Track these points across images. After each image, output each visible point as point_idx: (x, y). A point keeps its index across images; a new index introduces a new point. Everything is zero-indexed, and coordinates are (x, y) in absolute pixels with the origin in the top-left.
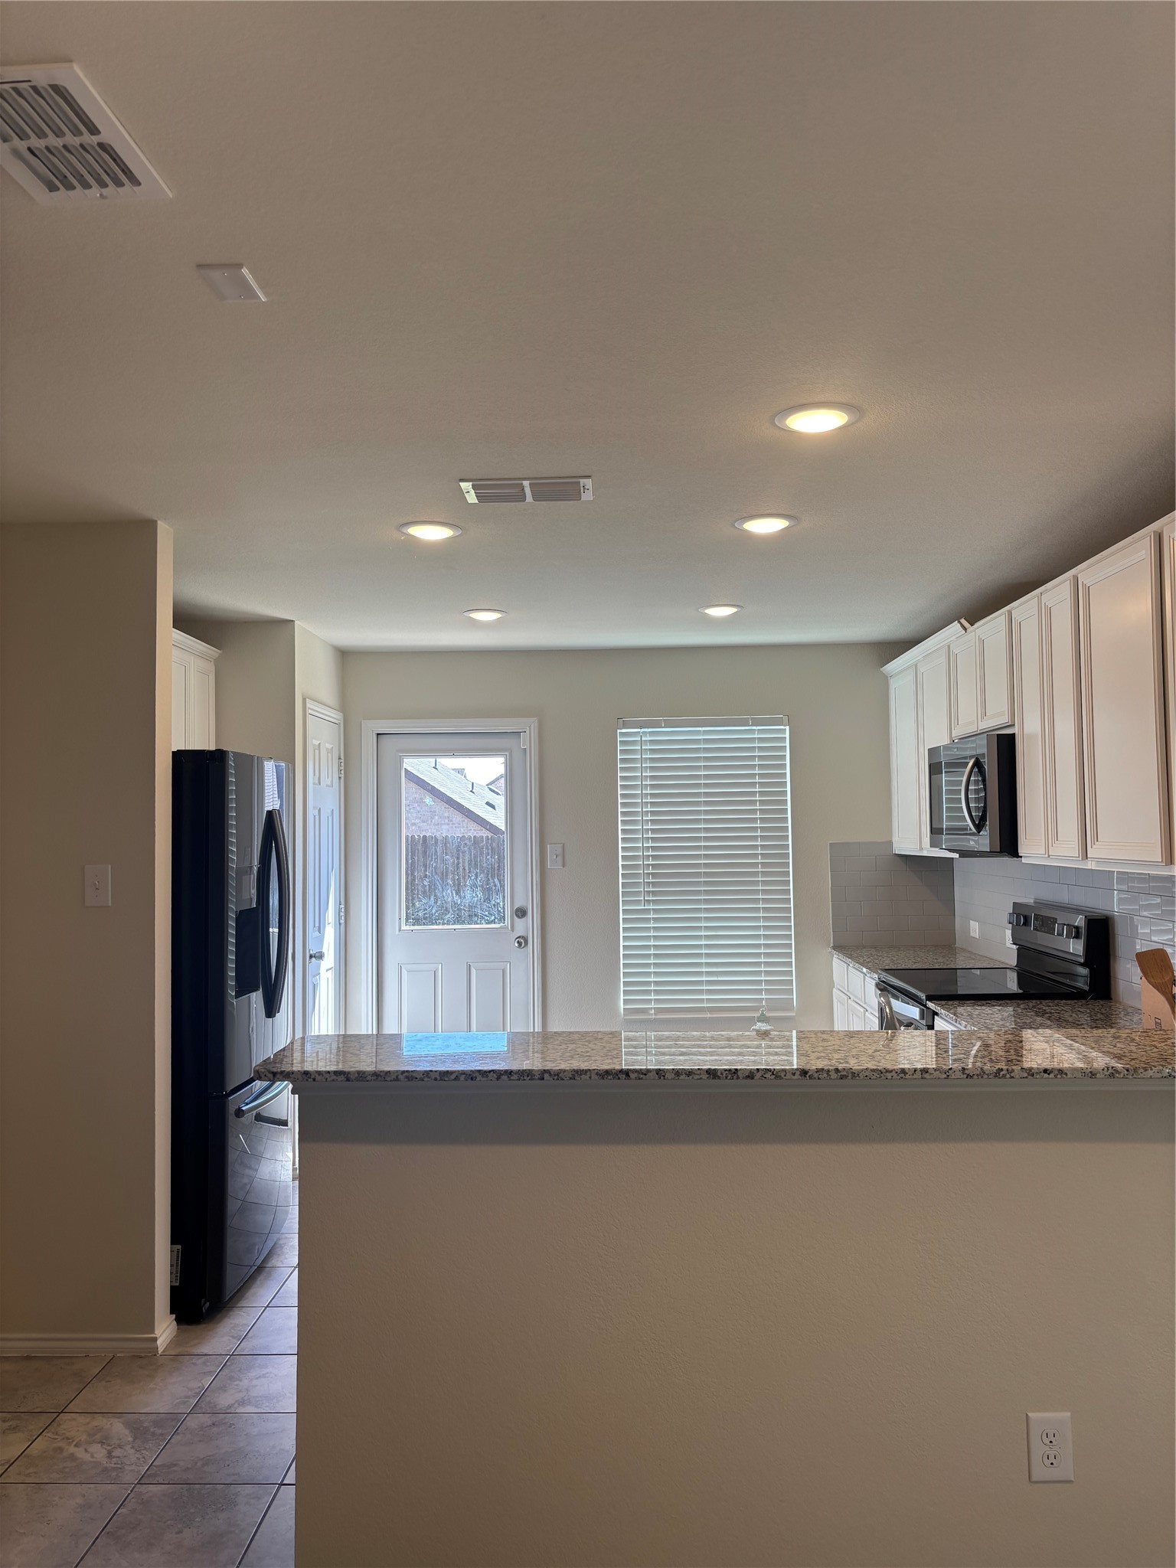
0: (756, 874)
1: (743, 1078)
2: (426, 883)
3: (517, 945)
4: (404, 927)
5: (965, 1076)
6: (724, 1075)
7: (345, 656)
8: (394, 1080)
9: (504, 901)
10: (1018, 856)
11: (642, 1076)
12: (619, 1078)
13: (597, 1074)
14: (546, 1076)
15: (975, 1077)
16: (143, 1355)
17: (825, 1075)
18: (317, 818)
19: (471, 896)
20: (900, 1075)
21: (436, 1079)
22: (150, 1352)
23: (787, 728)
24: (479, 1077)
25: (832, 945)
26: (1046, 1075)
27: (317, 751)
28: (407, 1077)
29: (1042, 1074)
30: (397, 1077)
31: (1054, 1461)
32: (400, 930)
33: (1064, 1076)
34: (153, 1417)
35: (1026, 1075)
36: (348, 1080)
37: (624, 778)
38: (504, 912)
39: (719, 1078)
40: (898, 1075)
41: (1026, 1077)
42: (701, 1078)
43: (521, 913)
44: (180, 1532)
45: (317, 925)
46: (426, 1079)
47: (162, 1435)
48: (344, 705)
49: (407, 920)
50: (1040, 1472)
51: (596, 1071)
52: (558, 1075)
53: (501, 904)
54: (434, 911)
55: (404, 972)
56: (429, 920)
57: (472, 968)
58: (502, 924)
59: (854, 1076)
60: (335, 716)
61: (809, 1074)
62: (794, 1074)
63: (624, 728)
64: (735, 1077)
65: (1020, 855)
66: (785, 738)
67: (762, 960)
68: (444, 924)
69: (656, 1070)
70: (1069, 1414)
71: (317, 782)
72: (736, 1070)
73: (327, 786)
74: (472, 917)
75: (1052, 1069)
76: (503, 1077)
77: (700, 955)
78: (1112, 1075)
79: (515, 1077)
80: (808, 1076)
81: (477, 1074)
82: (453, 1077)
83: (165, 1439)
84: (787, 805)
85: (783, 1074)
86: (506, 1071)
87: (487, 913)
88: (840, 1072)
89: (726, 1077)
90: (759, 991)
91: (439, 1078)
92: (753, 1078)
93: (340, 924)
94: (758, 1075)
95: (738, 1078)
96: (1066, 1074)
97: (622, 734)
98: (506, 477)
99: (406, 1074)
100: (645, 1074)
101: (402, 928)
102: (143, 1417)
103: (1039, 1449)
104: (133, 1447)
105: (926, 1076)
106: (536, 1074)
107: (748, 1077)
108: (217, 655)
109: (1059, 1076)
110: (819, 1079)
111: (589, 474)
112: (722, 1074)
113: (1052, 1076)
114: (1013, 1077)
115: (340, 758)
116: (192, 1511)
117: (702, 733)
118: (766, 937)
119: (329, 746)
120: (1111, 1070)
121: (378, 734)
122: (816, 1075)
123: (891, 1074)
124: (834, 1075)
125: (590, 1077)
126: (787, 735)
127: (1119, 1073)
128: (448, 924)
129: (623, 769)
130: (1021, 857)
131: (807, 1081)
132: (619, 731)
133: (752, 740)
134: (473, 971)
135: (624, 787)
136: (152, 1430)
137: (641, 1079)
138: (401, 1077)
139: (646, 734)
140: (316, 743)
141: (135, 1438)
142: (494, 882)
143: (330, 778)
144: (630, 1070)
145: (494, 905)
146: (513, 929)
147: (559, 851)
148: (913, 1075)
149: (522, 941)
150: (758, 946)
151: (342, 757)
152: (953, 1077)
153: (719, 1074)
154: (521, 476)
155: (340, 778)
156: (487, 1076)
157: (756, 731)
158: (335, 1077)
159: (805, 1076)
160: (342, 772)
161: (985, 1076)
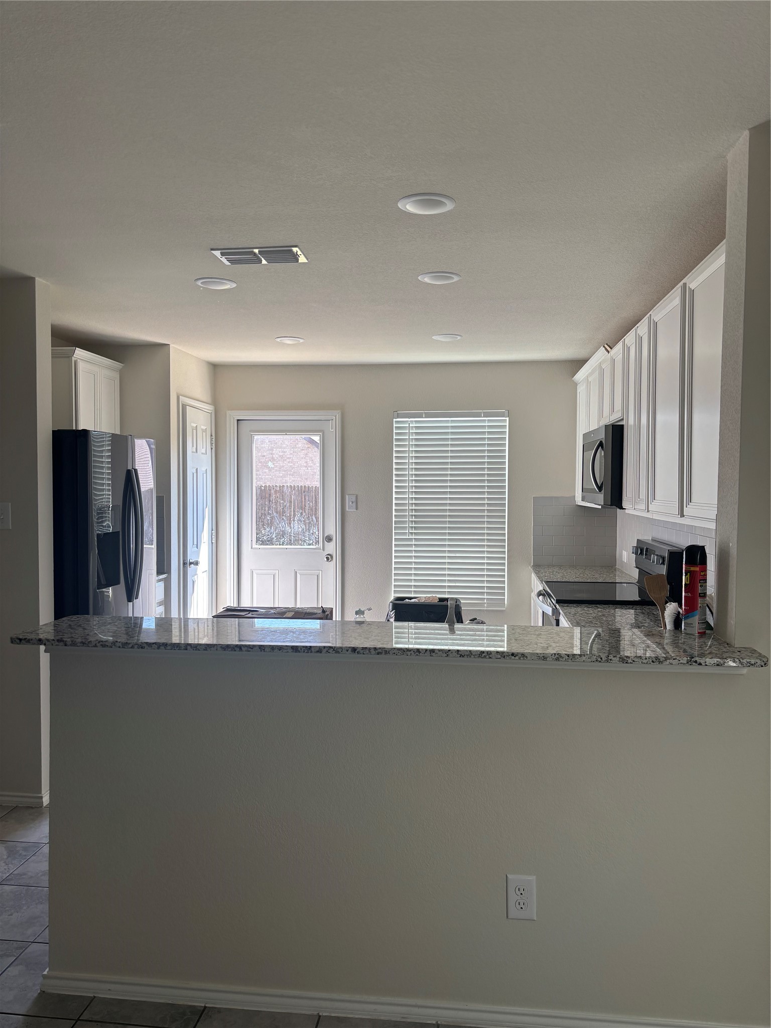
0: (483, 517)
1: (315, 652)
2: (269, 518)
3: (326, 559)
4: (255, 546)
5: (459, 655)
6: (303, 650)
7: (215, 368)
8: (94, 646)
9: (318, 531)
10: (621, 508)
11: (249, 650)
12: (235, 651)
13: (221, 647)
14: (189, 647)
15: (466, 656)
16: (33, 806)
17: (368, 652)
18: (195, 475)
19: (297, 527)
20: (416, 653)
21: (119, 647)
22: (38, 805)
23: (507, 419)
24: (146, 647)
25: (532, 564)
26: (513, 657)
27: (195, 431)
28: (102, 645)
29: (511, 656)
30: (96, 644)
31: (523, 906)
32: (252, 548)
33: (525, 658)
34: (23, 845)
35: (500, 657)
36: (66, 645)
37: (397, 452)
38: (319, 538)
39: (299, 652)
40: (415, 654)
41: (500, 658)
42: (288, 652)
43: (329, 539)
44: (11, 915)
45: (195, 543)
46: (113, 647)
47: (25, 855)
48: (215, 401)
49: (257, 542)
50: (514, 912)
51: (220, 645)
52: (196, 647)
53: (317, 533)
54: (274, 536)
55: (255, 575)
56: (270, 542)
57: (298, 574)
58: (317, 546)
59: (386, 653)
60: (210, 408)
61: (357, 651)
62: (347, 651)
63: (398, 417)
64: (309, 652)
65: (624, 507)
66: (506, 425)
67: (485, 573)
68: (280, 545)
69: (259, 646)
70: (535, 877)
71: (195, 451)
72: (311, 647)
73: (202, 454)
74: (297, 541)
75: (518, 653)
76: (161, 647)
77: (444, 569)
78: (557, 659)
79: (169, 647)
80: (356, 652)
81: (145, 645)
82: (130, 646)
83: (25, 859)
84: (505, 471)
85: (340, 651)
86: (163, 644)
87: (307, 538)
88: (377, 650)
89: (304, 652)
90: (482, 593)
91: (121, 646)
92: (321, 652)
93: (212, 543)
94: (326, 650)
95: (311, 652)
96: (527, 657)
97: (397, 422)
98: (240, 247)
99: (101, 643)
100: (252, 648)
101: (253, 547)
102: (19, 844)
103: (513, 897)
104: (5, 862)
105: (433, 654)
106: (183, 646)
107: (318, 652)
108: (121, 367)
109: (522, 658)
110: (363, 654)
111: (297, 245)
112: (301, 649)
113: (517, 658)
114: (491, 658)
115: (211, 436)
116: (23, 902)
117: (447, 421)
118: (488, 558)
119: (204, 428)
120: (557, 656)
121: (238, 420)
122: (362, 652)
123: (410, 653)
124: (372, 651)
125: (217, 649)
126: (507, 424)
127: (563, 658)
128: (283, 545)
129: (397, 446)
130: (625, 509)
131: (356, 655)
132: (394, 420)
133: (484, 427)
134: (298, 575)
135: (397, 457)
136: (20, 852)
137: (249, 651)
138: (98, 645)
139: (412, 422)
140: (195, 425)
141: (8, 857)
142: (312, 519)
143: (204, 449)
144: (243, 645)
145: (312, 533)
146: (324, 550)
147: (354, 499)
148: (424, 653)
149: (329, 558)
150: (483, 564)
151: (213, 435)
152: (451, 656)
153: (299, 649)
154: (252, 246)
155: (212, 449)
156: (151, 647)
157: (486, 421)
158: (57, 643)
159: (355, 652)
160: (213, 445)
161: (473, 656)
